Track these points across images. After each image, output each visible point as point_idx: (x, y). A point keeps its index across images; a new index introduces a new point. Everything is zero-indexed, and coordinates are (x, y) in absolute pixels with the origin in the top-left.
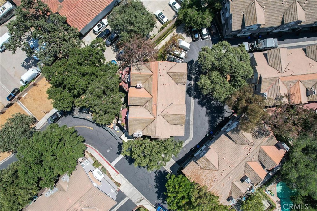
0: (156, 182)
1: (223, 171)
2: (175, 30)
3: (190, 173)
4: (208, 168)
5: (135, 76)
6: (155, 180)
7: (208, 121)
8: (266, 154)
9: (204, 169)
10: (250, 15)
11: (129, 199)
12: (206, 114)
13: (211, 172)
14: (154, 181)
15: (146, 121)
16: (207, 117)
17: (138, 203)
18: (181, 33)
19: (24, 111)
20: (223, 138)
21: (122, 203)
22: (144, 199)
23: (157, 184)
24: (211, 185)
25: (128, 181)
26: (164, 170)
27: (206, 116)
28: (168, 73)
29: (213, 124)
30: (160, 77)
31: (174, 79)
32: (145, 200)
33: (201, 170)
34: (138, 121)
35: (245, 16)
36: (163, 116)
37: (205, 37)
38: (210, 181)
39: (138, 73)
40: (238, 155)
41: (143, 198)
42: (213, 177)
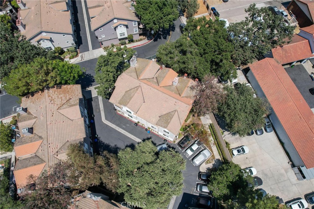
0: (87, 75)
1: (53, 114)
2: (221, 159)
3: (74, 89)
4: (65, 104)
5: (187, 82)
6: (90, 75)
7: (109, 144)
9: (68, 100)
11: (88, 50)
12: (117, 146)
13: (60, 104)
14: (90, 74)
16: (113, 146)
17: (82, 55)
18: (214, 164)
19: (199, 14)
20: (83, 134)
21: (90, 45)
22: (82, 60)
23: (85, 74)
24: (50, 96)
26: (93, 85)
27: (116, 145)
28: (175, 111)
30: (175, 100)
31: (166, 115)
32: (80, 61)
33: (69, 98)
34: (145, 66)
36: (137, 88)
37: (199, 186)
38: (54, 98)
40: (56, 135)
42: (55, 103)
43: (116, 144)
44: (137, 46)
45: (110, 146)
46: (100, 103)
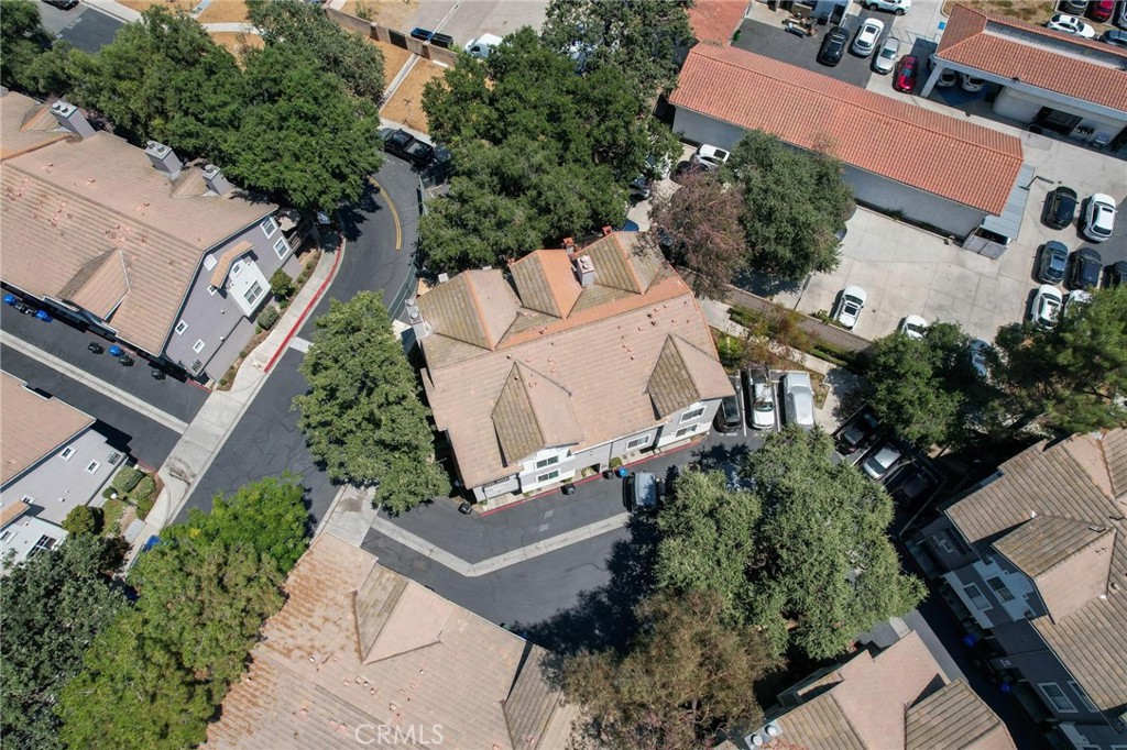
1: (367, 683)
2: (835, 366)
3: (326, 559)
4: (360, 621)
5: (612, 249)
7: (562, 611)
9: (354, 606)
10: (1046, 541)
11: (178, 436)
12: (588, 593)
15: (475, 326)
16: (577, 604)
17: (172, 470)
18: (835, 389)
19: (394, 76)
21: (162, 417)
22: (189, 484)
24: (290, 651)
25: (246, 408)
26: (317, 516)
27: (581, 595)
28: (670, 338)
29: (557, 635)
30: (642, 313)
31: (658, 370)
32: (186, 492)
33: (346, 596)
34: (463, 305)
35: (1029, 527)
38: (309, 643)
39: (626, 252)
41: (191, 480)
42: (329, 649)
43: (578, 592)
44: (319, 293)
45: (567, 613)
46: (401, 540)
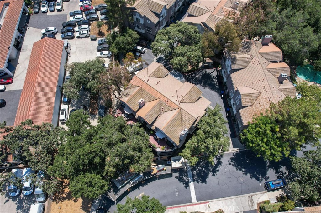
0: (240, 170)
1: (264, 89)
2: (120, 65)
3: (250, 118)
4: (255, 100)
5: (130, 101)
6: (237, 169)
7: (210, 90)
8: (266, 53)
9: (253, 104)
12: (203, 87)
13: (260, 99)
14: (238, 171)
15: (176, 118)
16: (207, 88)
17: (253, 205)
20: (233, 76)
22: (252, 196)
23: (243, 171)
25: (222, 199)
26: (232, 154)
27: (205, 88)
28: (149, 76)
29: (215, 88)
31: (158, 77)
32: (254, 195)
33: (252, 107)
34: (171, 125)
35: (153, 10)
36: (183, 101)
37: (143, 51)
38: (268, 104)
39: (130, 97)
40: (256, 71)
41: (250, 197)
